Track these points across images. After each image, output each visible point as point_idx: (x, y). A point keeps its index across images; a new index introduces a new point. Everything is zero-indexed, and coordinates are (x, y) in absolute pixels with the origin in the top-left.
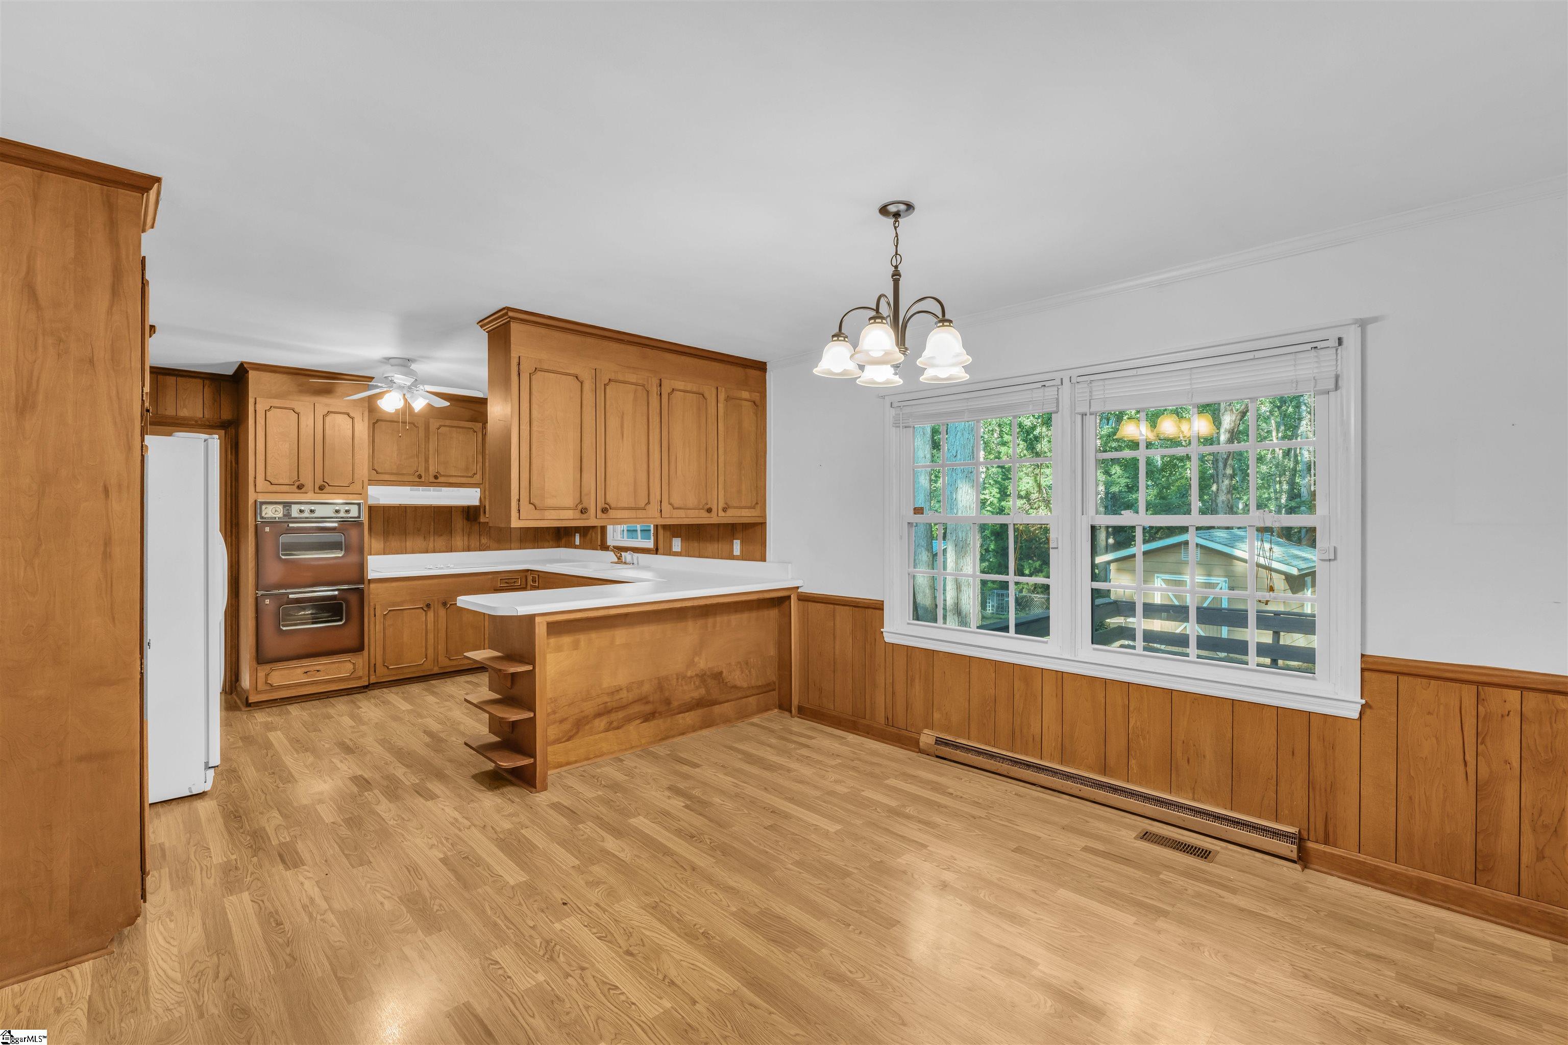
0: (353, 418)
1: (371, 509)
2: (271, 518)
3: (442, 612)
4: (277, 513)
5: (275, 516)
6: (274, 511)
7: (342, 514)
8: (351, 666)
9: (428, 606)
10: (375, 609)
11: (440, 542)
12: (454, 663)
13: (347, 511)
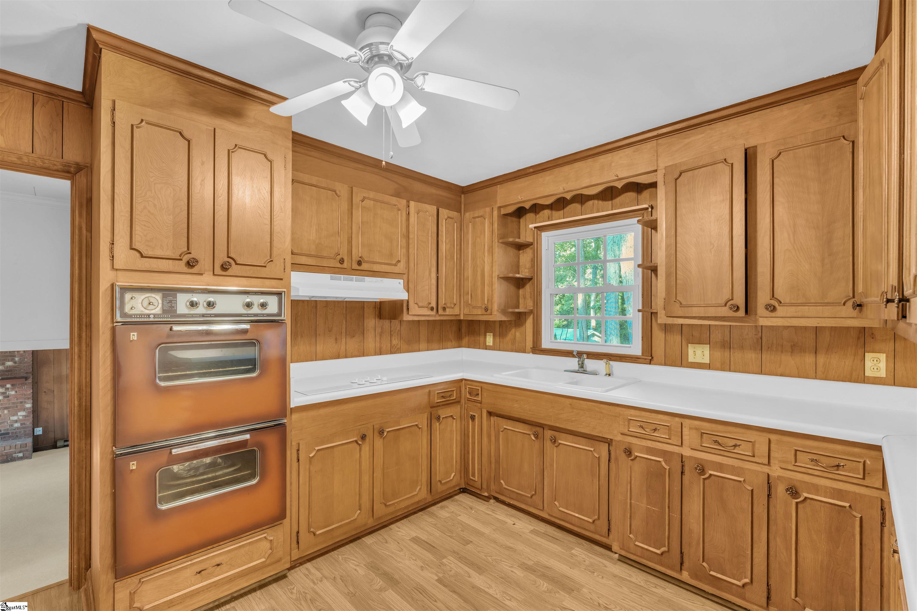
0: (271, 162)
1: (295, 304)
2: (141, 316)
3: (379, 443)
4: (151, 307)
5: (147, 312)
6: (146, 303)
7: (256, 310)
8: (268, 545)
9: (363, 437)
10: (298, 450)
11: (352, 344)
12: (391, 509)
13: (263, 305)
